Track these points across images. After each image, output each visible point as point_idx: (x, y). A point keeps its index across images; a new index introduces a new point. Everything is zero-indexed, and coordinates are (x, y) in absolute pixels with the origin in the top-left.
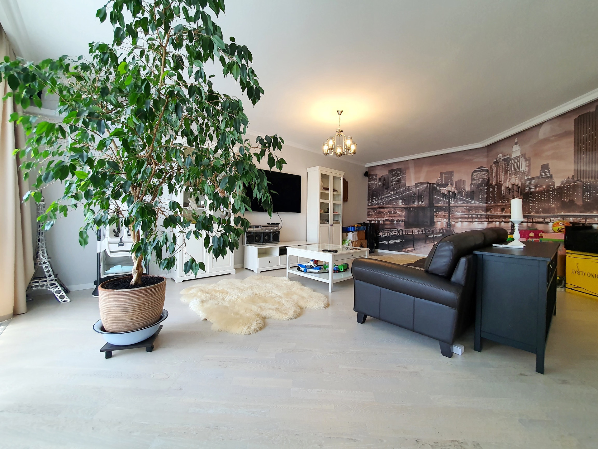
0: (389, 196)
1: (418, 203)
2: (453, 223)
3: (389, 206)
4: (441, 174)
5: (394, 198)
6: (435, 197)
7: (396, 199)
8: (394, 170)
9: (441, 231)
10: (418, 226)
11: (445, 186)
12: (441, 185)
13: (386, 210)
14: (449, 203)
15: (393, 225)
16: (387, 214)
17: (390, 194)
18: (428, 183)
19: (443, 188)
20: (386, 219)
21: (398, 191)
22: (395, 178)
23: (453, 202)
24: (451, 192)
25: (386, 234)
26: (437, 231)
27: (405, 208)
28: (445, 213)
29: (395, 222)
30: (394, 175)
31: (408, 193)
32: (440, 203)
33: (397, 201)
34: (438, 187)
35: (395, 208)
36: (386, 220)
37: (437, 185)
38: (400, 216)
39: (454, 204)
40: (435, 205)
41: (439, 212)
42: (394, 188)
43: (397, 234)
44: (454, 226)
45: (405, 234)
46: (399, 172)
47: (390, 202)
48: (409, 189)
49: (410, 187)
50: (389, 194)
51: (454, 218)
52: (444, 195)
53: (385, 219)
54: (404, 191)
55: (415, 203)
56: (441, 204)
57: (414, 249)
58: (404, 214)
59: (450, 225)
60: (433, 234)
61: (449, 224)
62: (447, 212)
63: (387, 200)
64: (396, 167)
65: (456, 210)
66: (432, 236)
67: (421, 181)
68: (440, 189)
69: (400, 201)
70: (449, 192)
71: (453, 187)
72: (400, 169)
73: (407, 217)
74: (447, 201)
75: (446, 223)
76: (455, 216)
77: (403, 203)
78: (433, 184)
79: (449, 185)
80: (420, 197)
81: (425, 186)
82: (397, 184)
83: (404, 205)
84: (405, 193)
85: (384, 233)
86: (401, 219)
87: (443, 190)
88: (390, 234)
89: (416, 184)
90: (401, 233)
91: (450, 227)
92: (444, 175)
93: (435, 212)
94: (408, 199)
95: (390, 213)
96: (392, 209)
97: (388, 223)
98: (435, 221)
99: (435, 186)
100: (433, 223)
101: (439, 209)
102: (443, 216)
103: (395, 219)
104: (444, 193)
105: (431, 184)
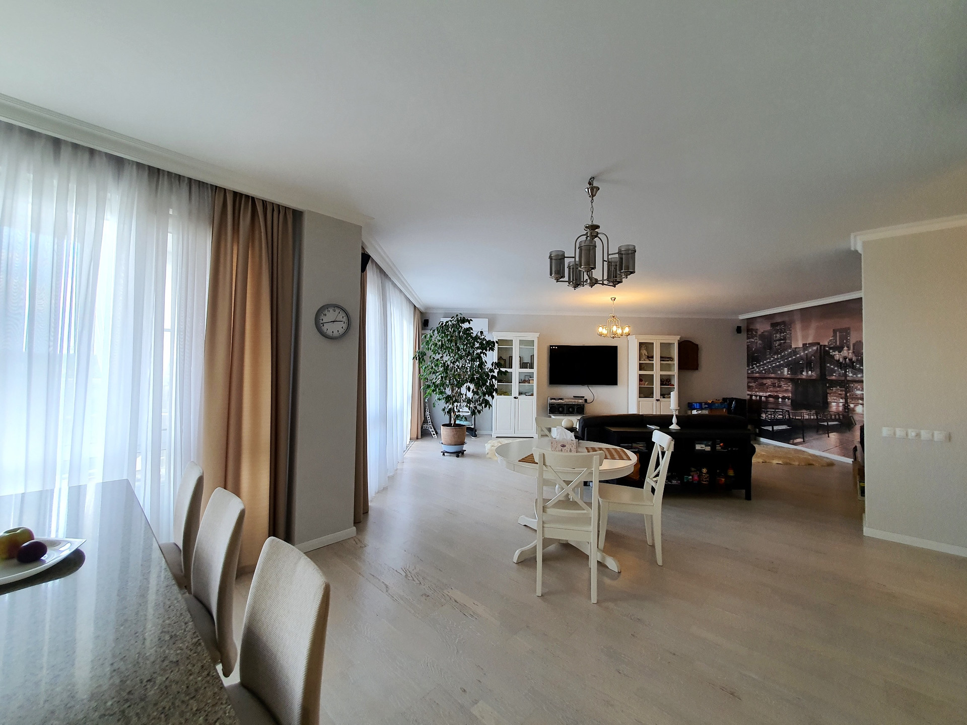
0: (773, 361)
1: (807, 373)
2: (852, 406)
3: (773, 375)
4: (835, 331)
5: (778, 364)
6: (828, 365)
7: (780, 367)
8: (777, 324)
9: (837, 416)
10: (808, 407)
11: (840, 349)
12: (835, 348)
13: (769, 382)
14: (845, 375)
15: (778, 403)
16: (770, 388)
17: (773, 357)
18: (819, 344)
19: (837, 353)
20: (770, 394)
21: (783, 354)
22: (778, 335)
23: (851, 375)
24: (847, 360)
25: (770, 416)
26: (831, 416)
27: (791, 380)
28: (841, 391)
29: (780, 400)
30: (777, 331)
31: (794, 357)
32: (834, 374)
33: (782, 369)
34: (831, 351)
35: (779, 379)
36: (770, 396)
37: (830, 348)
38: (786, 391)
39: (852, 377)
40: (829, 378)
41: (834, 389)
42: (777, 350)
43: (783, 417)
44: (853, 410)
45: (793, 418)
46: (782, 327)
47: (774, 370)
48: (795, 352)
49: (797, 350)
50: (772, 359)
51: (852, 399)
52: (839, 364)
53: (768, 394)
54: (790, 355)
55: (803, 373)
56: (835, 376)
57: (804, 441)
58: (790, 388)
59: (848, 409)
60: (827, 421)
61: (846, 406)
62: (844, 389)
63: (770, 366)
64: (779, 320)
65: (854, 387)
66: (826, 424)
67: (810, 341)
68: (834, 353)
69: (786, 369)
70: (845, 358)
71: (850, 351)
72: (784, 323)
73: (794, 392)
74: (843, 372)
75: (843, 405)
76: (854, 396)
77: (789, 373)
78: (825, 346)
79: (845, 348)
80: (809, 365)
81: (815, 348)
82: (780, 345)
83: (789, 374)
84: (790, 357)
85: (767, 415)
86: (787, 395)
87: (837, 356)
88: (775, 416)
89: (804, 345)
90: (787, 416)
91: (848, 412)
92: (838, 333)
93: (829, 387)
94: (795, 367)
95: (774, 385)
96: (776, 381)
97: (771, 399)
98: (828, 400)
99: (827, 349)
100: (826, 404)
101: (834, 383)
102: (839, 394)
103: (780, 395)
104: (839, 360)
105: (822, 347)
